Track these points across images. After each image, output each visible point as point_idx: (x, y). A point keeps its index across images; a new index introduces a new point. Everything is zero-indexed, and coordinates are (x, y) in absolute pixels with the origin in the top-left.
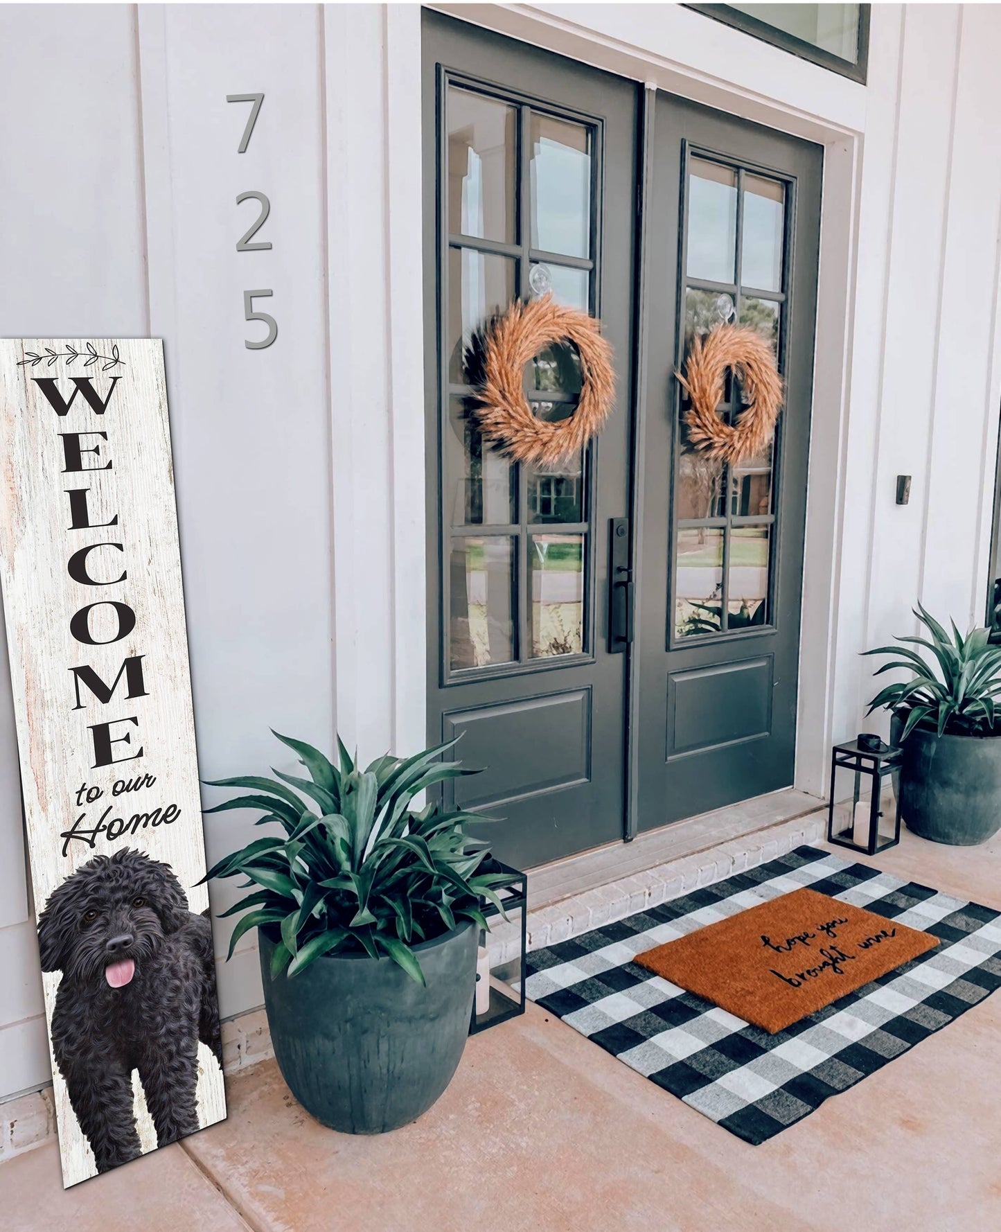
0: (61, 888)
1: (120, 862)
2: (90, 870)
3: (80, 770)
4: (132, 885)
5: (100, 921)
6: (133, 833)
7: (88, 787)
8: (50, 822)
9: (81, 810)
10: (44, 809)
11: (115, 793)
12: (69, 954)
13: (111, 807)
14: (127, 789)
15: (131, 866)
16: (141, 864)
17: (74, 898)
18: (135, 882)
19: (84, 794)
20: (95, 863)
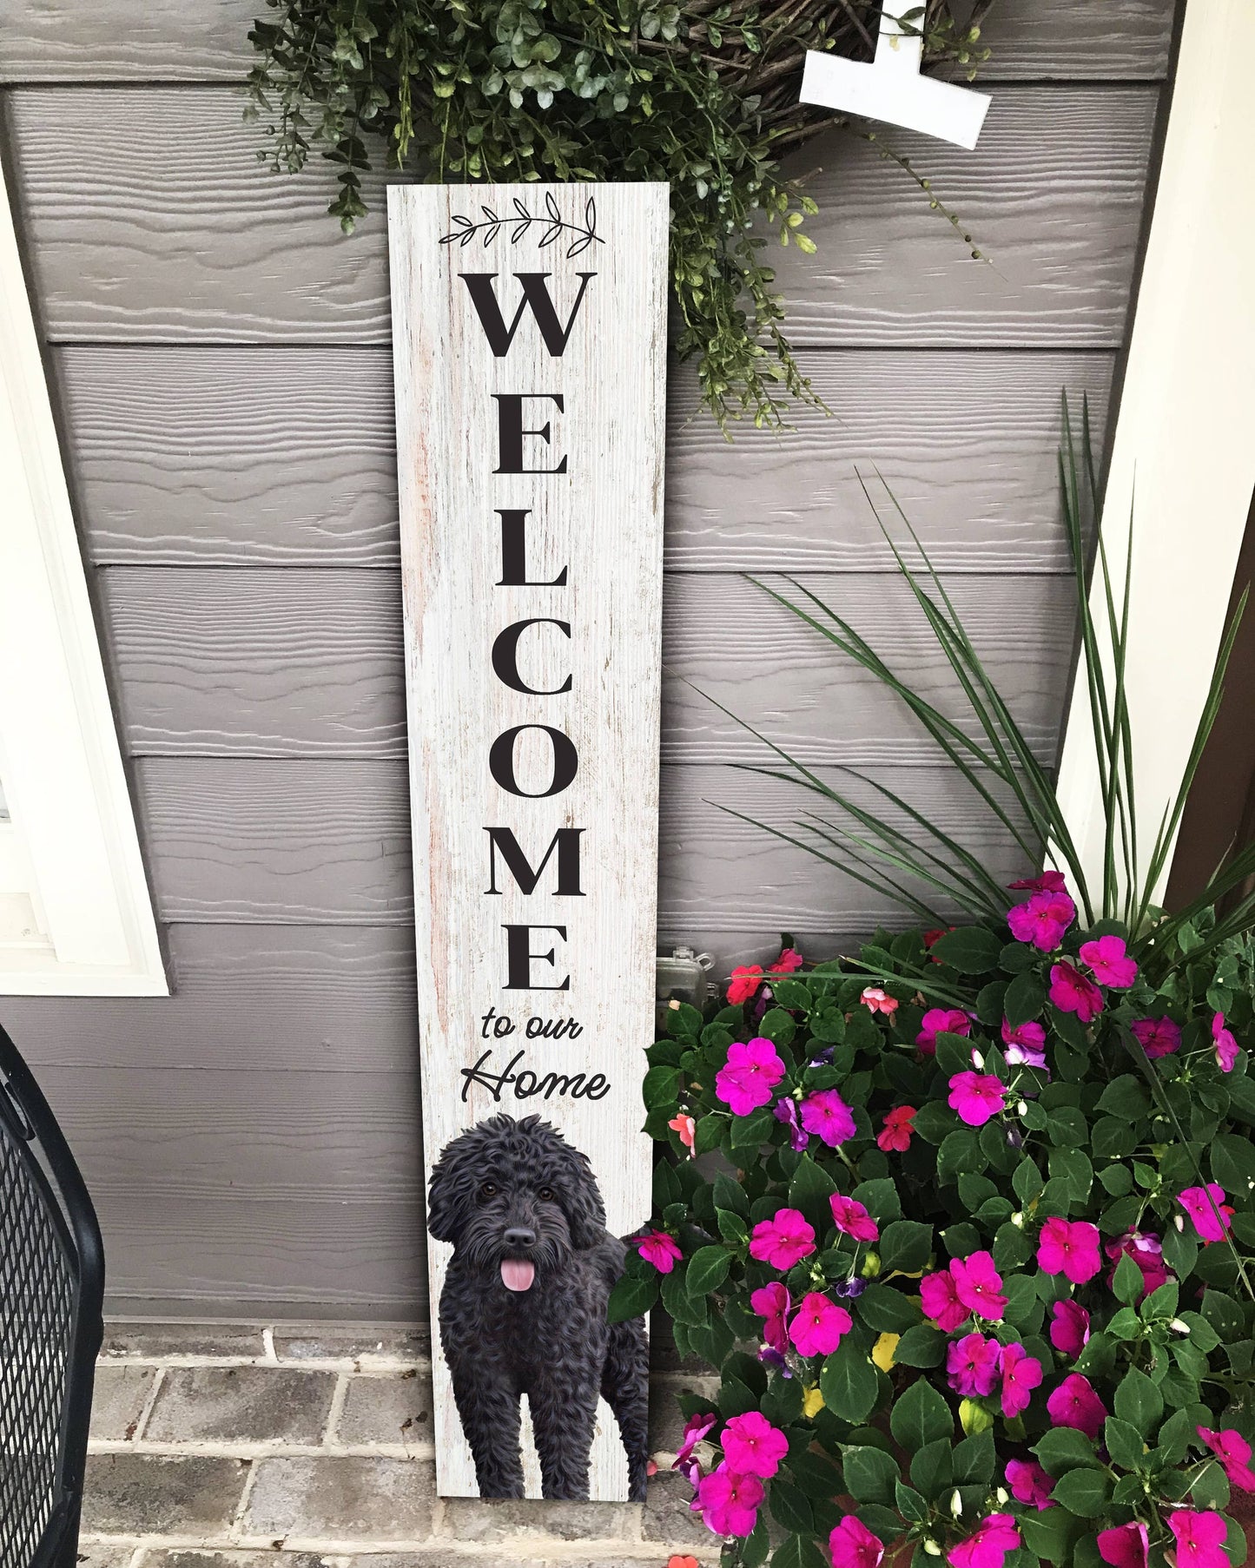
0: (458, 1142)
1: (528, 1132)
2: (492, 1130)
3: (489, 987)
4: (540, 1168)
5: (499, 1201)
6: (547, 1097)
7: (498, 1014)
8: (450, 1049)
9: (486, 1045)
10: (444, 1028)
11: (530, 1034)
12: (463, 1227)
13: (522, 1053)
14: (543, 1032)
15: (540, 1142)
16: (553, 1144)
17: (472, 1160)
18: (544, 1165)
19: (492, 1022)
20: (499, 1123)
